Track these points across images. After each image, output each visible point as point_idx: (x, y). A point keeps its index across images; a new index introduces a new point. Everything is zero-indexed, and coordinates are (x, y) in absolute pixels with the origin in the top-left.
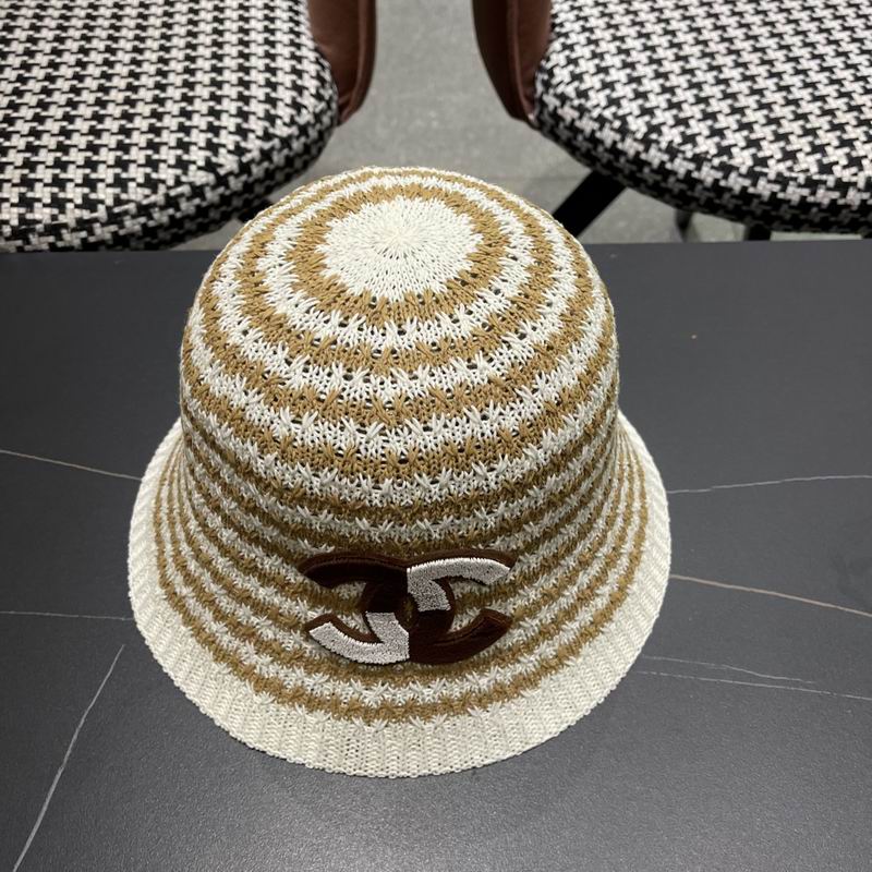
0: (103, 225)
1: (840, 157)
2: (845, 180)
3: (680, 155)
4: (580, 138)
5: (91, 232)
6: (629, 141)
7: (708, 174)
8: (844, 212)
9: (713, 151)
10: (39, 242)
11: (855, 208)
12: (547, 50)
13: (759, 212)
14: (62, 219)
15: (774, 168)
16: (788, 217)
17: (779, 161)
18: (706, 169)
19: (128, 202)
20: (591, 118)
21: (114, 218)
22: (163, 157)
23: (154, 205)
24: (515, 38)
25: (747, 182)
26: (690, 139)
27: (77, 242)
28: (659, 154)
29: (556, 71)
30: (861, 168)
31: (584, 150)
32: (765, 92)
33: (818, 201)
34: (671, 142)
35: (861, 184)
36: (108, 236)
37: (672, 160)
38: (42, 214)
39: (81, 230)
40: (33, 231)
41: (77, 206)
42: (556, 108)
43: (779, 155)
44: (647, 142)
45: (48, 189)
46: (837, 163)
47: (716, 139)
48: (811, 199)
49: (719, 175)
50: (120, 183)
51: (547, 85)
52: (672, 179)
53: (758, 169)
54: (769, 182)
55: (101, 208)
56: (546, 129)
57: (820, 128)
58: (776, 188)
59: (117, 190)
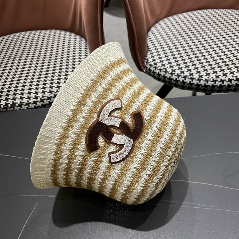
0: (39, 102)
1: (221, 74)
2: (223, 79)
3: (180, 76)
4: (156, 74)
5: (36, 104)
6: (167, 74)
7: (188, 81)
8: (224, 87)
9: (189, 75)
10: (24, 107)
11: (226, 86)
12: (147, 54)
13: (202, 89)
14: (30, 101)
15: (204, 78)
16: (210, 89)
17: (205, 76)
18: (187, 79)
19: (45, 96)
20: (158, 69)
21: (42, 100)
22: (54, 86)
23: (51, 97)
24: (138, 52)
25: (198, 82)
26: (183, 72)
27: (33, 107)
28: (175, 77)
29: (149, 59)
30: (227, 76)
31: (157, 77)
32: (201, 60)
33: (217, 85)
34: (178, 74)
35: (227, 80)
36: (40, 105)
37: (178, 78)
38: (25, 101)
39: (34, 104)
40: (23, 105)
41: (33, 98)
42: (149, 68)
43: (205, 75)
44: (172, 74)
45: (27, 95)
46: (220, 75)
47: (189, 72)
48: (215, 85)
49: (191, 80)
50: (44, 92)
51: (147, 63)
52: (179, 82)
53: (200, 78)
54: (203, 81)
55: (39, 98)
56: (148, 73)
57: (215, 67)
58: (205, 82)
59: (43, 94)
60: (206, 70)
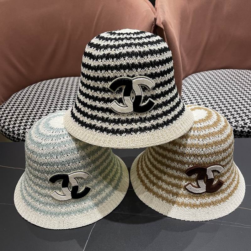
60: (235, 118)
